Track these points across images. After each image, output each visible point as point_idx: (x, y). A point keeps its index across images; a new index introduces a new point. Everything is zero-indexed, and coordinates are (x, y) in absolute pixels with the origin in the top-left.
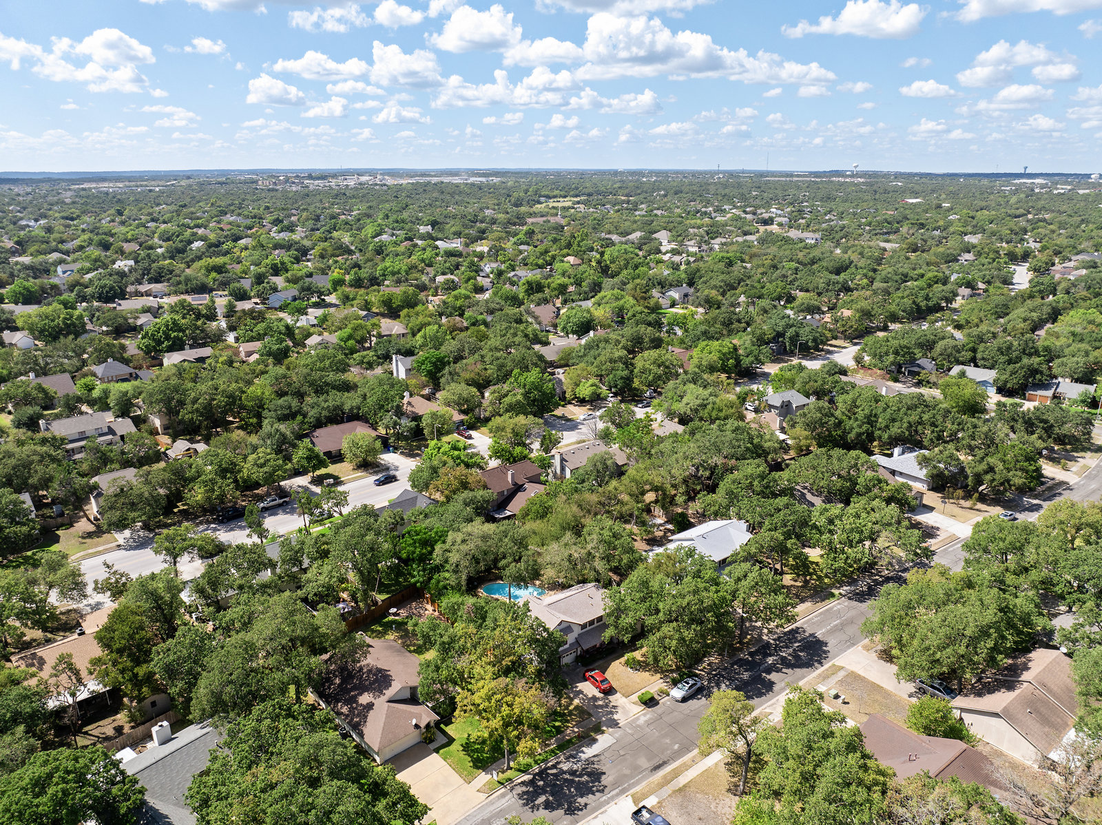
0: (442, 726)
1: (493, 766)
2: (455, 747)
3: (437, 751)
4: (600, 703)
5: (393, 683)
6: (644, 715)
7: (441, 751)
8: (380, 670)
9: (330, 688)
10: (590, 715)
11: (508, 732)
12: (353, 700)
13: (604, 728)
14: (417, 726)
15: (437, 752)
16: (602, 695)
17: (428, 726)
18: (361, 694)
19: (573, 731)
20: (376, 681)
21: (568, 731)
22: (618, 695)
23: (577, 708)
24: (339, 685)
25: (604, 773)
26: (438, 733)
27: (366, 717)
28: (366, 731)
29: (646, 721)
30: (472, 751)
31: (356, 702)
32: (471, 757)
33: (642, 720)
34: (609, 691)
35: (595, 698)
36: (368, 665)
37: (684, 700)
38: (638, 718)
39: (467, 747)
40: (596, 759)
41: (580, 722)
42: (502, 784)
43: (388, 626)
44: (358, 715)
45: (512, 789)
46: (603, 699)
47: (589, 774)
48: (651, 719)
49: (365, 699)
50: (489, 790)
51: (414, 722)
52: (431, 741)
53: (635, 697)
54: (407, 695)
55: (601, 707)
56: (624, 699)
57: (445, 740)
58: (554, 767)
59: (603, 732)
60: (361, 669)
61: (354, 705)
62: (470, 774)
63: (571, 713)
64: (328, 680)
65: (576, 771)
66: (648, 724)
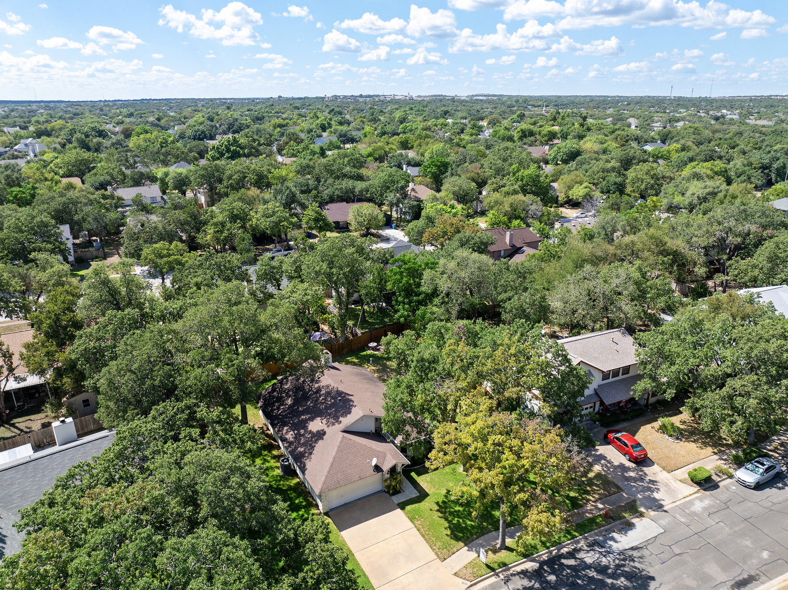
0: (413, 474)
1: (480, 541)
2: (427, 505)
3: (402, 506)
4: (632, 474)
5: (353, 409)
6: (700, 499)
7: (408, 508)
8: (340, 393)
9: (278, 409)
10: (619, 489)
11: (509, 494)
12: (303, 425)
13: (642, 509)
14: (377, 468)
15: (403, 508)
16: (634, 465)
17: (393, 470)
18: (312, 419)
19: (596, 507)
20: (332, 405)
21: (589, 507)
22: (655, 468)
23: (598, 476)
24: (291, 406)
25: (653, 578)
26: (407, 484)
27: (313, 448)
28: (309, 464)
29: (704, 509)
30: (451, 513)
31: (305, 428)
32: (449, 522)
33: (698, 506)
34: (642, 461)
35: (622, 467)
36: (328, 386)
37: (759, 486)
38: (691, 503)
39: (444, 507)
40: (635, 554)
41: (606, 496)
42: (493, 569)
43: (365, 360)
44: (304, 444)
45: (507, 581)
46: (634, 470)
47: (630, 576)
48: (712, 506)
49: (316, 425)
50: (471, 575)
51: (374, 462)
52: (396, 492)
53: (683, 473)
54: (371, 427)
55: (635, 480)
56: (665, 474)
57: (415, 494)
58: (571, 555)
59: (641, 515)
60: (319, 390)
61: (302, 431)
62: (446, 546)
63: (590, 482)
64: (280, 400)
65: (607, 567)
66: (710, 513)
